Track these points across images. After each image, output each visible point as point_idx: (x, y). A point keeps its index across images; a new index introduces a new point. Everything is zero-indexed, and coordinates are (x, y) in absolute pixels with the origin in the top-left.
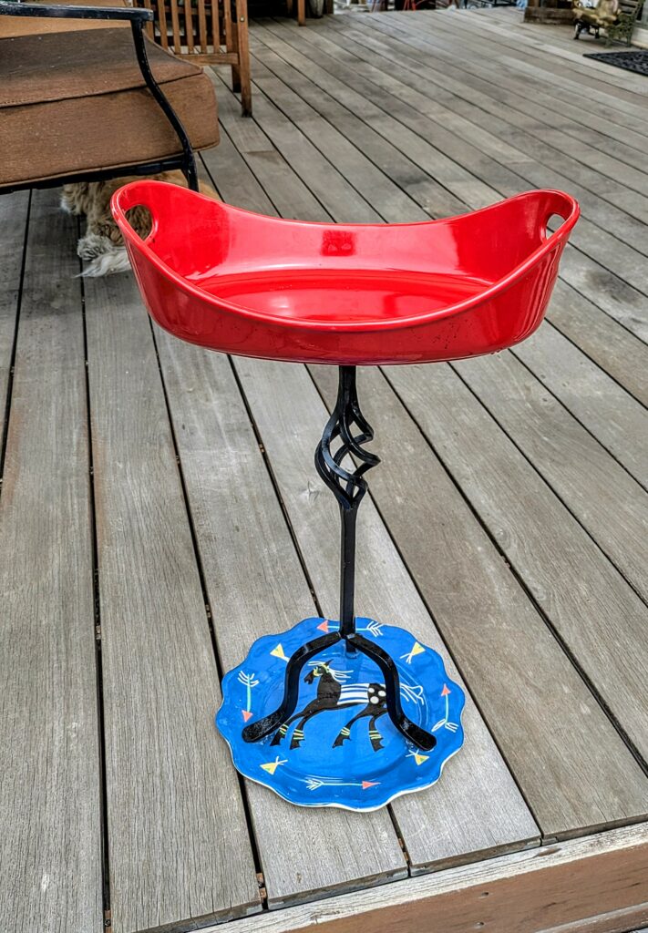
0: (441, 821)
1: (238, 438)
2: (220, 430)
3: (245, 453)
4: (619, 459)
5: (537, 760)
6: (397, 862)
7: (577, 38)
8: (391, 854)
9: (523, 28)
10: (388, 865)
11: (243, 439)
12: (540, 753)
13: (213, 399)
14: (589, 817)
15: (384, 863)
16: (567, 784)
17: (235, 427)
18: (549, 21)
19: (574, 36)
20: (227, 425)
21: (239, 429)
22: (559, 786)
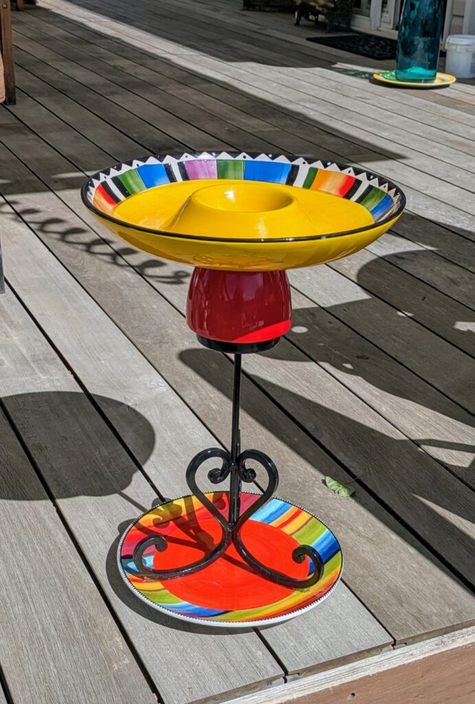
0: (307, 639)
1: (46, 365)
2: (27, 361)
3: (56, 378)
4: (406, 364)
5: (379, 589)
6: (274, 670)
7: (297, 24)
8: (268, 666)
9: (244, 15)
10: (267, 673)
11: (52, 366)
12: (381, 584)
13: (13, 335)
14: (431, 625)
15: (264, 672)
16: (408, 603)
17: (42, 358)
18: (267, 9)
19: (295, 22)
20: (33, 356)
21: (46, 359)
22: (402, 606)
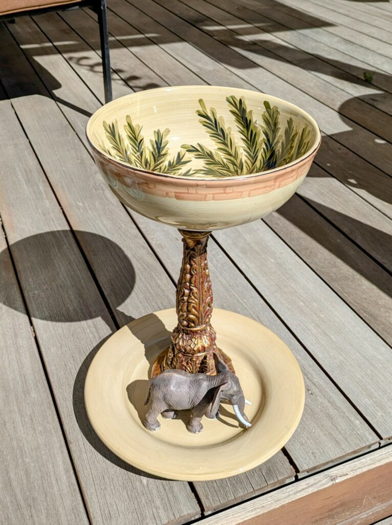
6: (372, 438)
8: (367, 434)
15: (365, 439)
